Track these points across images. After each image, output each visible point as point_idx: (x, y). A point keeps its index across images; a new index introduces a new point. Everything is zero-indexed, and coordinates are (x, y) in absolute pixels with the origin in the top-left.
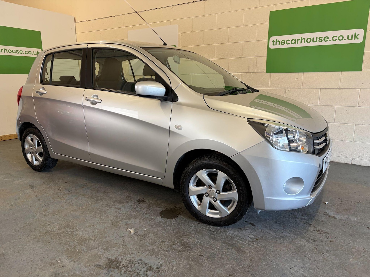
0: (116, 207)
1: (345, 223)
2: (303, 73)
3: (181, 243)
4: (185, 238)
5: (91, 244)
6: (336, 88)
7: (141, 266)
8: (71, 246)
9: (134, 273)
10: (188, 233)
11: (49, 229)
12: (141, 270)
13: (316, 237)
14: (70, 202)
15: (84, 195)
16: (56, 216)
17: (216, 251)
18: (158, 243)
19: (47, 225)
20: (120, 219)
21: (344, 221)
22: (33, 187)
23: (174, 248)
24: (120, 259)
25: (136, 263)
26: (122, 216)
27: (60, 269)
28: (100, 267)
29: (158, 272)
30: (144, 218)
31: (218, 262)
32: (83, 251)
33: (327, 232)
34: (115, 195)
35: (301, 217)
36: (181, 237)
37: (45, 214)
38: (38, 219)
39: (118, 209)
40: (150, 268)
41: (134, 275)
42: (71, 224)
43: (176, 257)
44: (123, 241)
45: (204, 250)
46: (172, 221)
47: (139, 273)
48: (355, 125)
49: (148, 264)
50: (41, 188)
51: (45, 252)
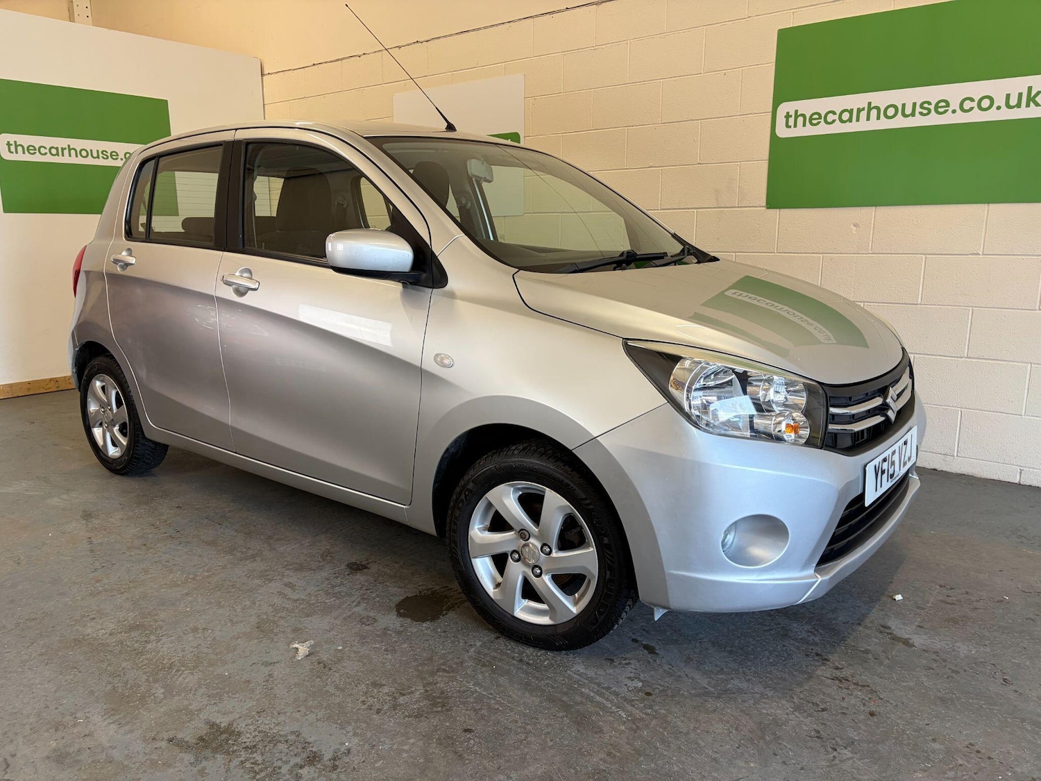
0: (286, 580)
1: (936, 661)
2: (874, 208)
3: (426, 691)
4: (442, 677)
5: (181, 679)
6: (971, 254)
7: (291, 749)
8: (126, 683)
9: (266, 768)
10: (456, 663)
11: (89, 631)
12: (287, 762)
13: (828, 699)
14: (168, 562)
15: (212, 543)
16: (119, 596)
17: (516, 722)
18: (363, 687)
19: (88, 619)
20: (284, 614)
21: (934, 656)
22: (90, 514)
23: (400, 705)
24: (241, 726)
25: (280, 742)
26: (290, 607)
27: (77, 740)
28: (182, 745)
29: (330, 771)
30: (350, 613)
31: (512, 753)
32: (152, 697)
33: (868, 686)
34: (293, 547)
35: (804, 635)
36: (433, 673)
37: (92, 590)
38: (70, 603)
39: (287, 585)
40: (313, 759)
41: (263, 774)
42: (149, 620)
43: (398, 730)
44: (270, 675)
45: (483, 717)
46: (424, 629)
47: (279, 771)
49: (313, 747)
50: (111, 519)
51: (55, 692)
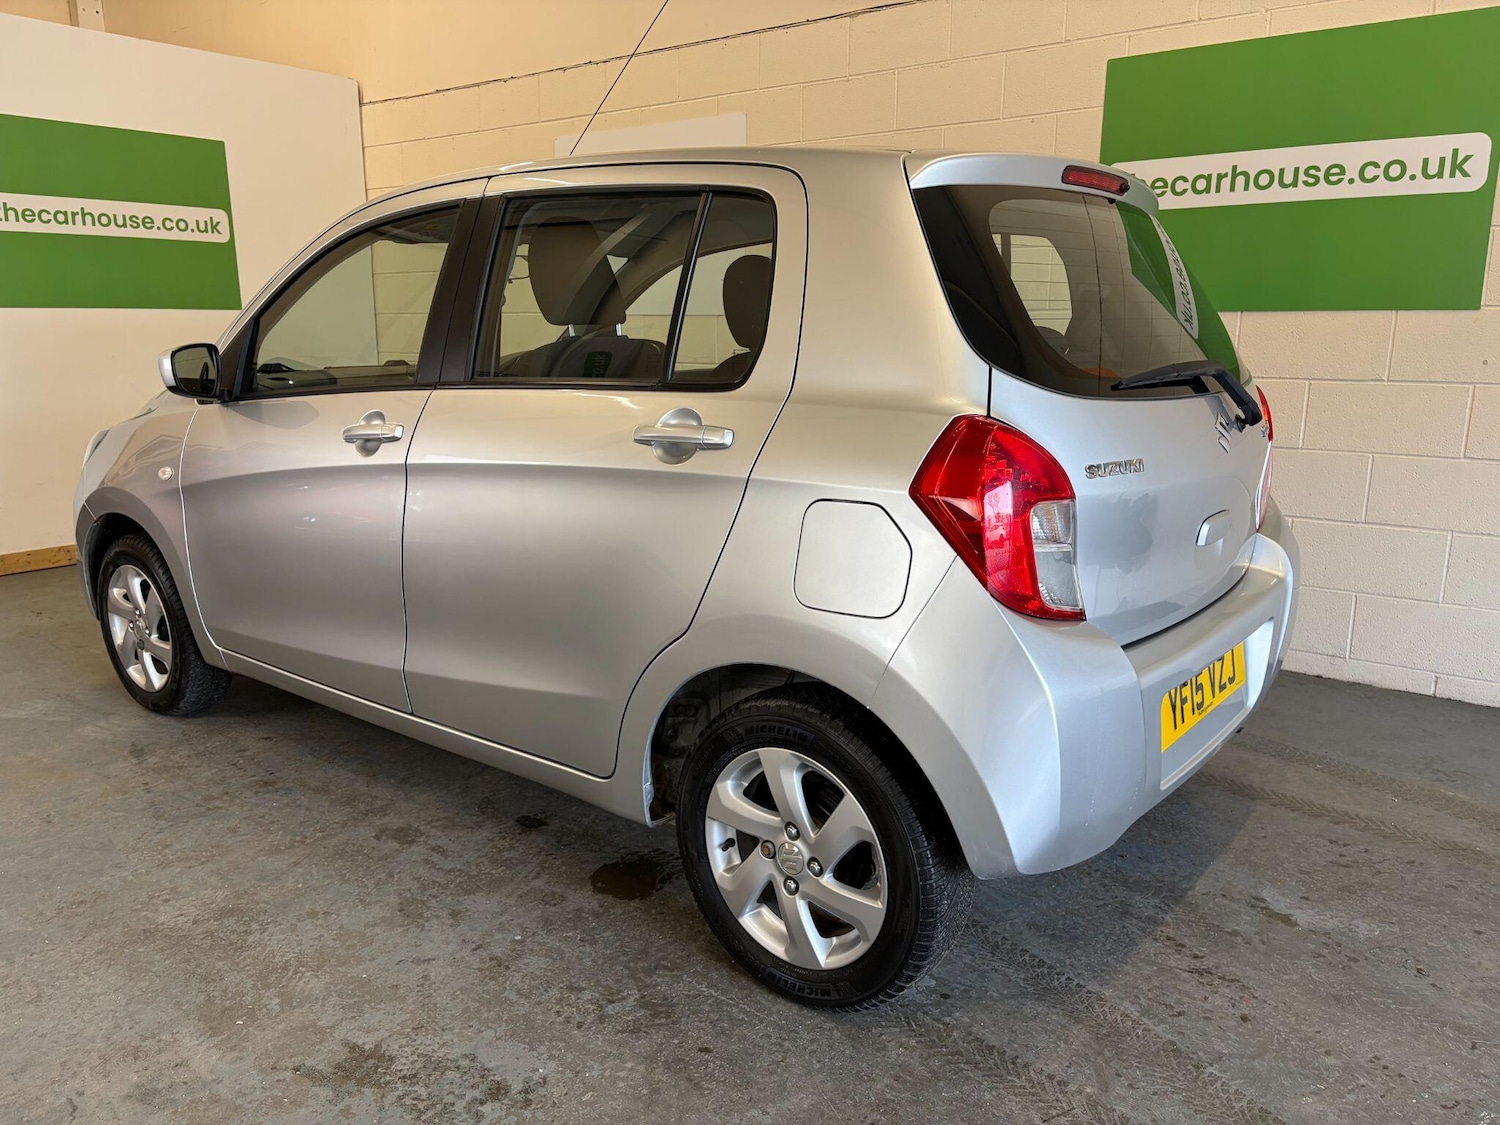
0: (432, 842)
1: (1326, 944)
2: (1239, 313)
3: (643, 997)
4: (663, 976)
5: (301, 983)
6: (1372, 380)
7: (464, 1078)
8: (225, 991)
9: (434, 1105)
10: (680, 957)
11: (162, 919)
12: (461, 1097)
13: (1186, 1000)
14: (262, 817)
15: (322, 790)
16: (199, 867)
17: (770, 1037)
18: (555, 992)
19: (159, 901)
20: (434, 891)
21: (1324, 939)
22: (142, 750)
23: (609, 1016)
24: (392, 1048)
25: (449, 1068)
26: (442, 881)
27: (166, 1072)
28: (314, 1076)
29: (521, 1108)
30: (526, 889)
31: (767, 1079)
32: (264, 1010)
33: (1238, 981)
34: (439, 795)
35: (1151, 912)
36: (650, 972)
37: (159, 860)
38: (131, 878)
39: (437, 849)
40: (497, 1091)
41: (430, 1113)
42: (245, 901)
43: (609, 1050)
44: (425, 977)
45: (723, 1031)
46: (632, 909)
47: (451, 1108)
48: (1450, 535)
49: (495, 1075)
50: (172, 757)
51: (127, 1004)
